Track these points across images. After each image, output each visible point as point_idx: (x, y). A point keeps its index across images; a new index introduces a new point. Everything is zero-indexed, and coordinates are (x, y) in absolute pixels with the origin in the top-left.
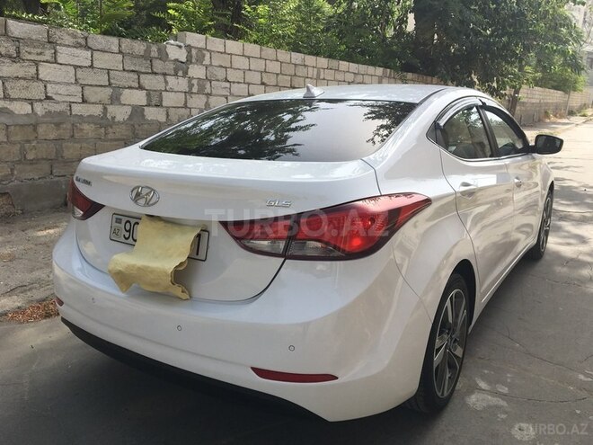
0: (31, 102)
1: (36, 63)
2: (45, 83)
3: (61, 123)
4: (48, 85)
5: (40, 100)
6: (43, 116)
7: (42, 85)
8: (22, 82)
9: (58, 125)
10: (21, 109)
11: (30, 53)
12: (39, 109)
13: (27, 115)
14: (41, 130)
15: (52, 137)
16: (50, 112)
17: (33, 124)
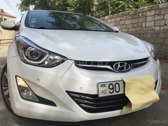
0: (160, 26)
1: (164, 14)
2: (165, 20)
3: (166, 33)
4: (166, 21)
5: (163, 26)
6: (162, 30)
7: (164, 21)
8: (159, 21)
9: (165, 33)
10: (157, 28)
11: (163, 12)
12: (162, 28)
13: (158, 30)
14: (160, 34)
15: (163, 37)
16: (164, 29)
17: (158, 33)
